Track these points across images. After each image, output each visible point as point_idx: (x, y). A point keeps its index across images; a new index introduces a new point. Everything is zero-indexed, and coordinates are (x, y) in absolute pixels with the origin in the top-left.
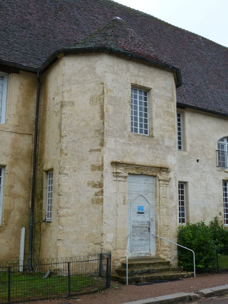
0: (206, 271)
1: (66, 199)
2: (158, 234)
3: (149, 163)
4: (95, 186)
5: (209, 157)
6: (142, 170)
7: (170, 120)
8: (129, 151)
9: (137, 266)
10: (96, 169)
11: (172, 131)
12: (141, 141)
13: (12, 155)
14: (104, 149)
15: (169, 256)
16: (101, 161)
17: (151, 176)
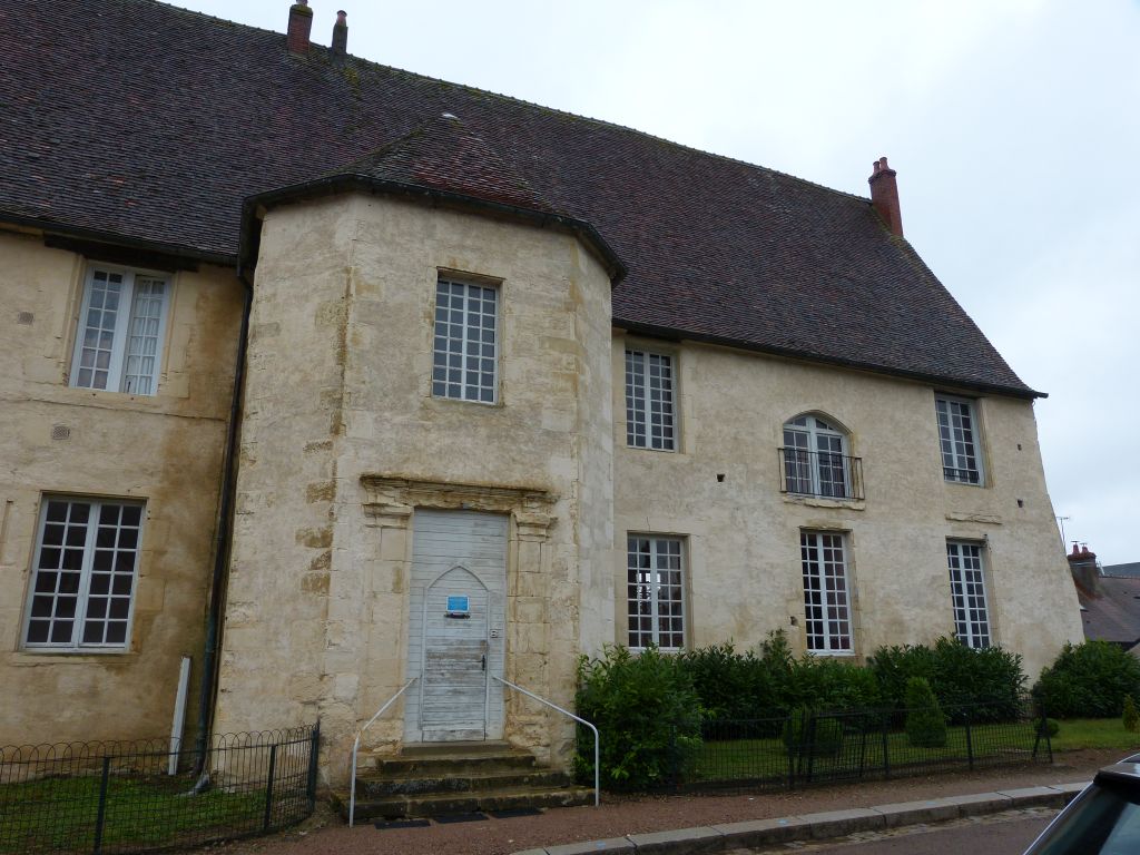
0: (641, 786)
1: (244, 580)
2: (512, 678)
3: (486, 479)
4: (312, 543)
5: (756, 467)
6: (461, 497)
7: (560, 360)
8: (422, 445)
9: (420, 769)
10: (317, 497)
11: (566, 390)
12: (462, 418)
13: (166, 472)
14: (340, 442)
15: (543, 742)
16: (330, 475)
17: (494, 513)
